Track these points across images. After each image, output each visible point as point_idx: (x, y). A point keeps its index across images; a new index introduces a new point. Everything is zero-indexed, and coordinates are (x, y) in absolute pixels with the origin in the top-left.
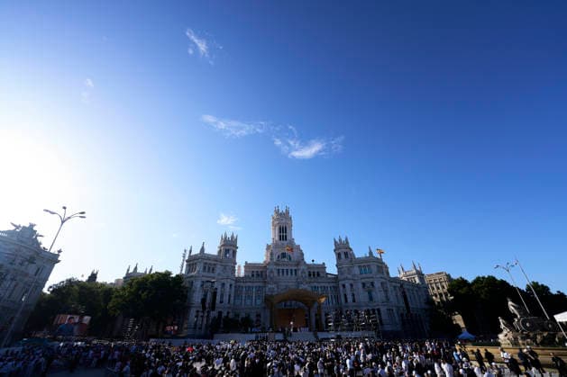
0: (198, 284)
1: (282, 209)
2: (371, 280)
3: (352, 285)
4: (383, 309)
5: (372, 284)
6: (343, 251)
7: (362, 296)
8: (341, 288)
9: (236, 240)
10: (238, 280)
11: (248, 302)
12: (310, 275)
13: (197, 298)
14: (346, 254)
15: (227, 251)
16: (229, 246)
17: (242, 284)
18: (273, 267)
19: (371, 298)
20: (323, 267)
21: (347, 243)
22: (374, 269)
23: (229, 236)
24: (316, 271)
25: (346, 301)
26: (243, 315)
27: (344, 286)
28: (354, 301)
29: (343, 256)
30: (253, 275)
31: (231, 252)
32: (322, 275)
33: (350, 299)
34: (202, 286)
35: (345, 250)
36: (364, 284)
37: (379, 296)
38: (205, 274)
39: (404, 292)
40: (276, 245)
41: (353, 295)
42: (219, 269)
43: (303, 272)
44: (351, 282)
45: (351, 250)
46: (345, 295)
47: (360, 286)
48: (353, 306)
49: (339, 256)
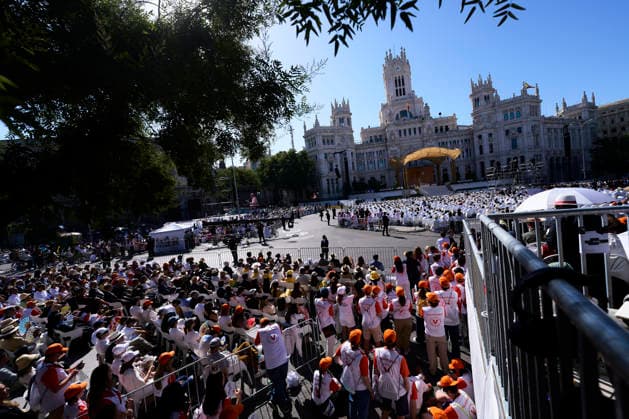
0: (322, 157)
1: (396, 54)
2: (519, 125)
3: (490, 135)
4: (528, 156)
5: (520, 130)
6: (483, 95)
7: (503, 144)
8: (476, 139)
9: (348, 105)
10: (357, 147)
11: (371, 166)
12: (436, 131)
13: (324, 168)
14: (487, 98)
15: (341, 120)
16: (342, 114)
17: (362, 151)
18: (393, 128)
19: (514, 145)
20: (453, 119)
21: (490, 82)
22: (526, 110)
23: (340, 103)
24: (444, 125)
25: (481, 152)
26: (368, 178)
27: (480, 137)
28: (491, 152)
29: (482, 102)
30: (371, 141)
31: (345, 120)
32: (451, 128)
33: (486, 150)
34: (326, 157)
35: (486, 94)
36: (507, 132)
37: (526, 141)
38: (326, 146)
39: (567, 134)
40: (393, 103)
41: (491, 146)
42: (337, 140)
43: (429, 128)
44: (492, 131)
45: (494, 90)
46: (481, 148)
47: (503, 133)
48: (489, 157)
49: (476, 101)
